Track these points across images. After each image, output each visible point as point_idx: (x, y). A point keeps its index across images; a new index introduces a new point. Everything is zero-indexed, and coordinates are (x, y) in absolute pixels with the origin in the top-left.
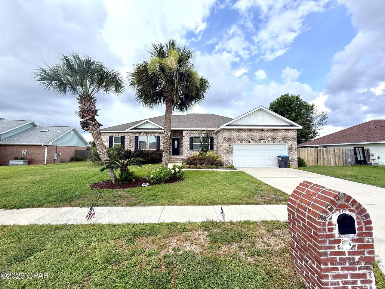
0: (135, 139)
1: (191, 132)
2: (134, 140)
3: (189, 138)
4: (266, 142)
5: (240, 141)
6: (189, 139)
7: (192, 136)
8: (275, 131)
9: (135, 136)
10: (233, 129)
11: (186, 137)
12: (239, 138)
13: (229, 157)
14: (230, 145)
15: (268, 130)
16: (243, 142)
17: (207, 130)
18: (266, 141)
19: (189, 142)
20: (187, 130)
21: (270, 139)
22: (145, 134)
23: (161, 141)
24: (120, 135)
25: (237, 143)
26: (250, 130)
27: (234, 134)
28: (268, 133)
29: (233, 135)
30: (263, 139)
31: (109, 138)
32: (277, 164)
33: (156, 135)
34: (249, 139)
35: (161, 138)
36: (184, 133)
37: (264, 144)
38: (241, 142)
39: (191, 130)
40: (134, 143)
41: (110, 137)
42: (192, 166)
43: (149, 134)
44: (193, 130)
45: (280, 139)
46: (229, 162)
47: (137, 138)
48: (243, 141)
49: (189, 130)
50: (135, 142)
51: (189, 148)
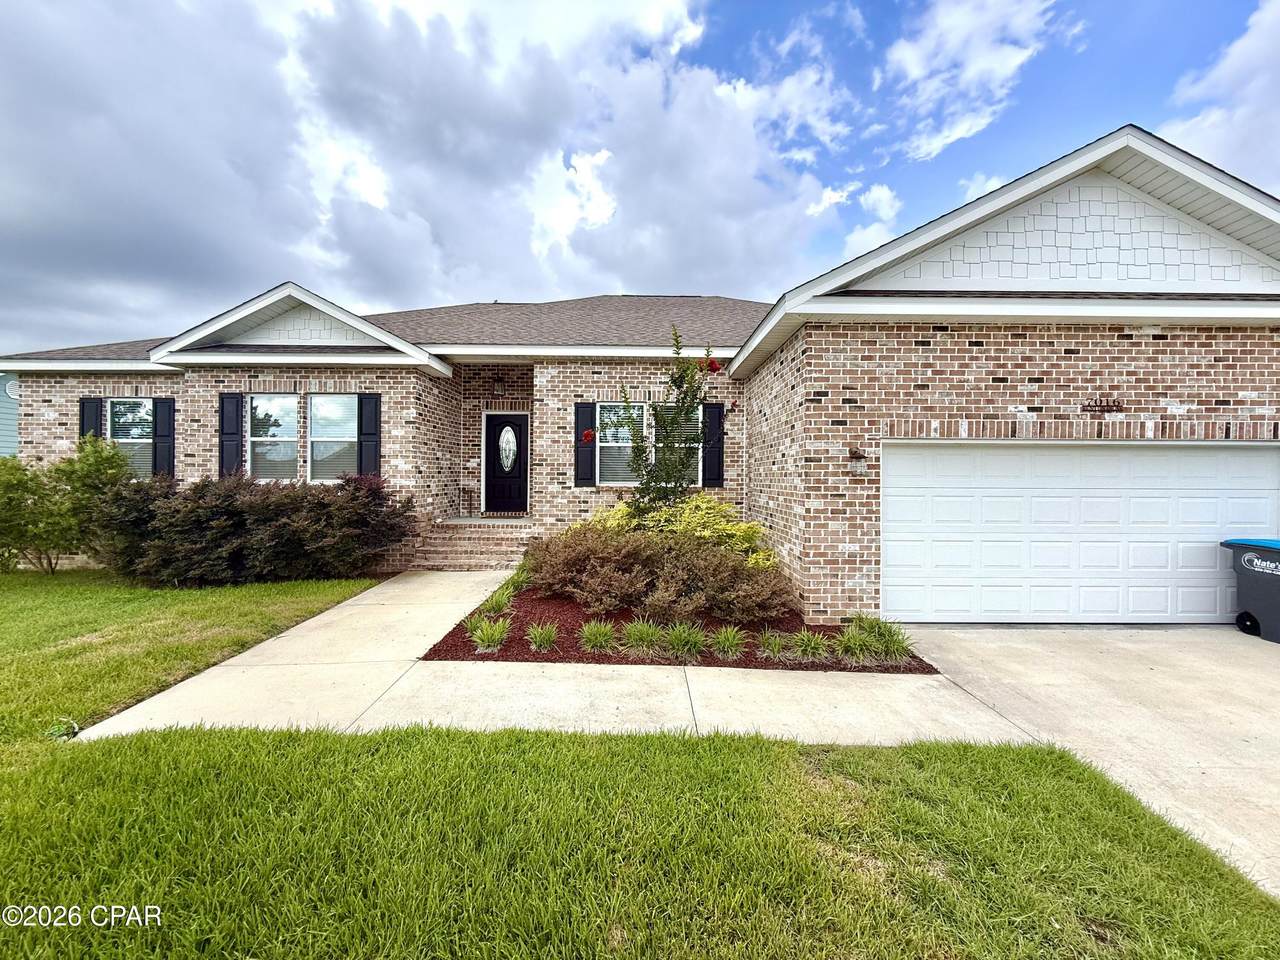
0: (221, 411)
1: (584, 372)
2: (215, 421)
3: (572, 410)
4: (1150, 434)
5: (935, 424)
6: (571, 418)
7: (590, 396)
8: (1220, 345)
9: (222, 397)
11: (553, 403)
12: (932, 397)
13: (847, 548)
14: (856, 456)
15: (1165, 333)
16: (964, 433)
17: (679, 361)
18: (1150, 425)
19: (572, 438)
20: (562, 361)
21: (1176, 409)
22: (285, 381)
23: (385, 427)
24: (144, 387)
25: (912, 438)
26: (1020, 330)
27: (892, 365)
28: (1165, 360)
29: (886, 370)
30: (1120, 410)
31: (76, 409)
33: (353, 384)
34: (1011, 408)
35: (384, 408)
36: (541, 379)
37: (1130, 444)
38: (949, 431)
39: (584, 361)
40: (216, 440)
41: (84, 403)
43: (313, 384)
45: (1259, 411)
46: (849, 583)
47: (231, 409)
48: (964, 424)
49: (574, 360)
50: (222, 432)
51: (571, 472)
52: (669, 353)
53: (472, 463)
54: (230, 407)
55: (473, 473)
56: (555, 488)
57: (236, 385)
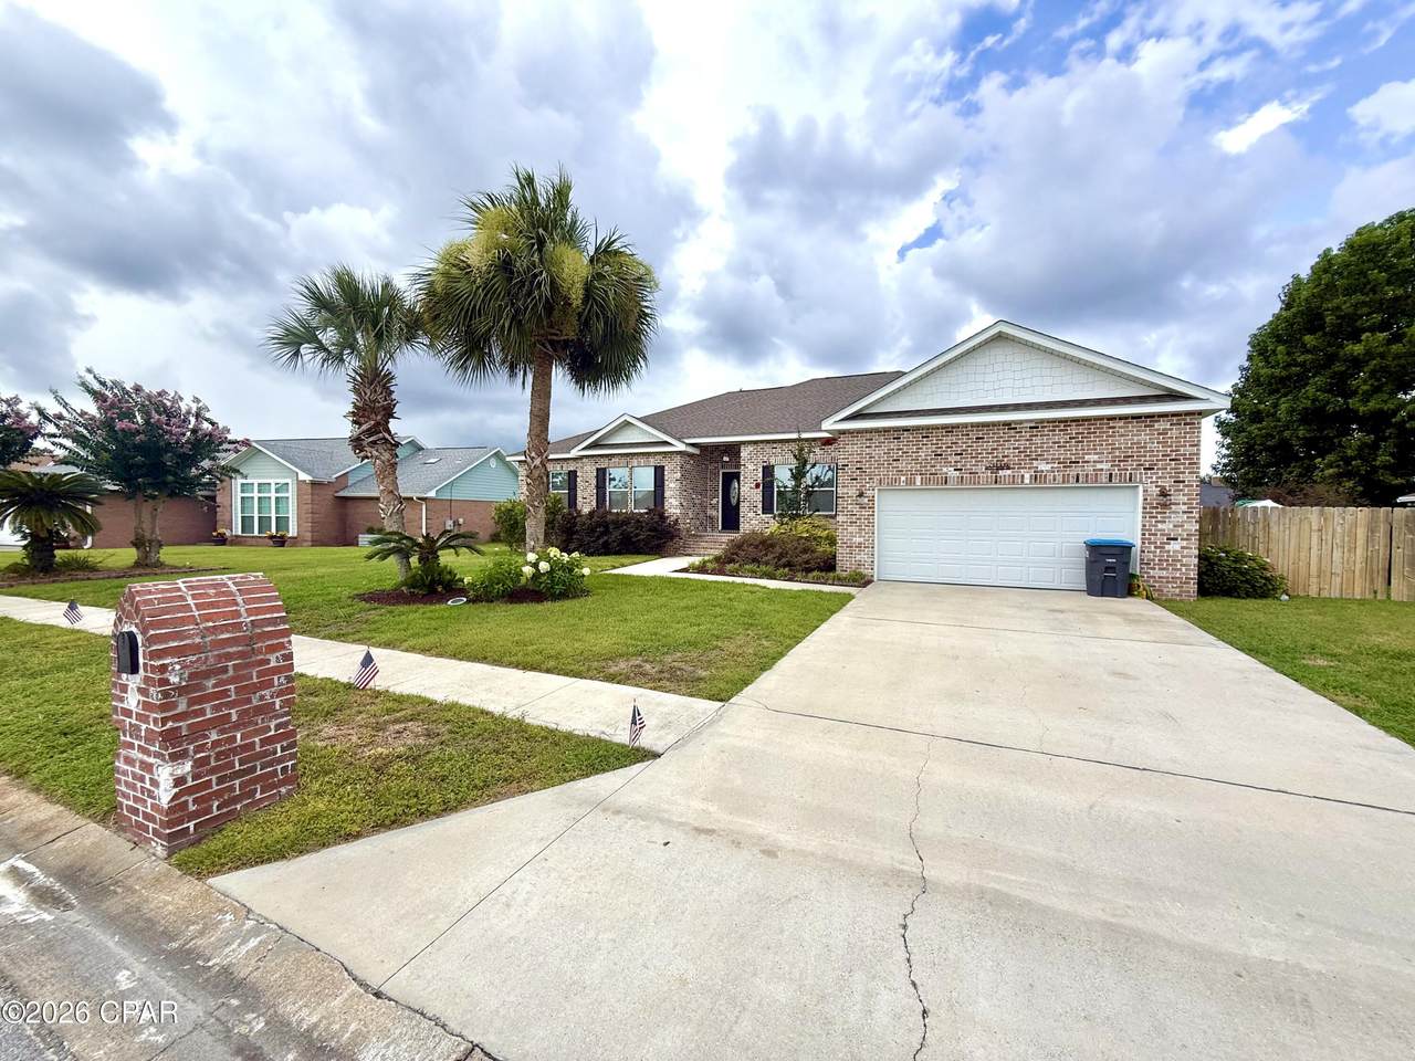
0: (597, 477)
1: (768, 448)
2: (595, 482)
3: (761, 470)
4: (1027, 481)
5: (903, 478)
6: (761, 475)
7: (771, 462)
8: (1073, 430)
9: (597, 469)
10: (877, 430)
11: (751, 467)
12: (902, 465)
13: (858, 540)
14: (861, 495)
15: (1037, 426)
16: (918, 483)
17: (800, 440)
18: (1027, 476)
19: (761, 486)
20: (756, 442)
21: (1043, 467)
22: (623, 461)
23: (666, 483)
24: (565, 465)
25: (891, 485)
26: (950, 429)
27: (880, 451)
28: (1037, 440)
29: (876, 452)
30: (1008, 468)
32: (1079, 578)
33: (652, 462)
34: (945, 470)
35: (666, 473)
36: (745, 453)
37: (1015, 485)
38: (910, 482)
39: (768, 442)
40: (595, 491)
42: (729, 567)
43: (635, 462)
44: (774, 441)
45: (1099, 466)
46: (858, 558)
47: (601, 474)
48: (918, 478)
49: (762, 442)
50: (597, 487)
51: (760, 506)
52: (795, 436)
53: (714, 501)
54: (601, 473)
55: (714, 507)
56: (751, 515)
57: (603, 464)
